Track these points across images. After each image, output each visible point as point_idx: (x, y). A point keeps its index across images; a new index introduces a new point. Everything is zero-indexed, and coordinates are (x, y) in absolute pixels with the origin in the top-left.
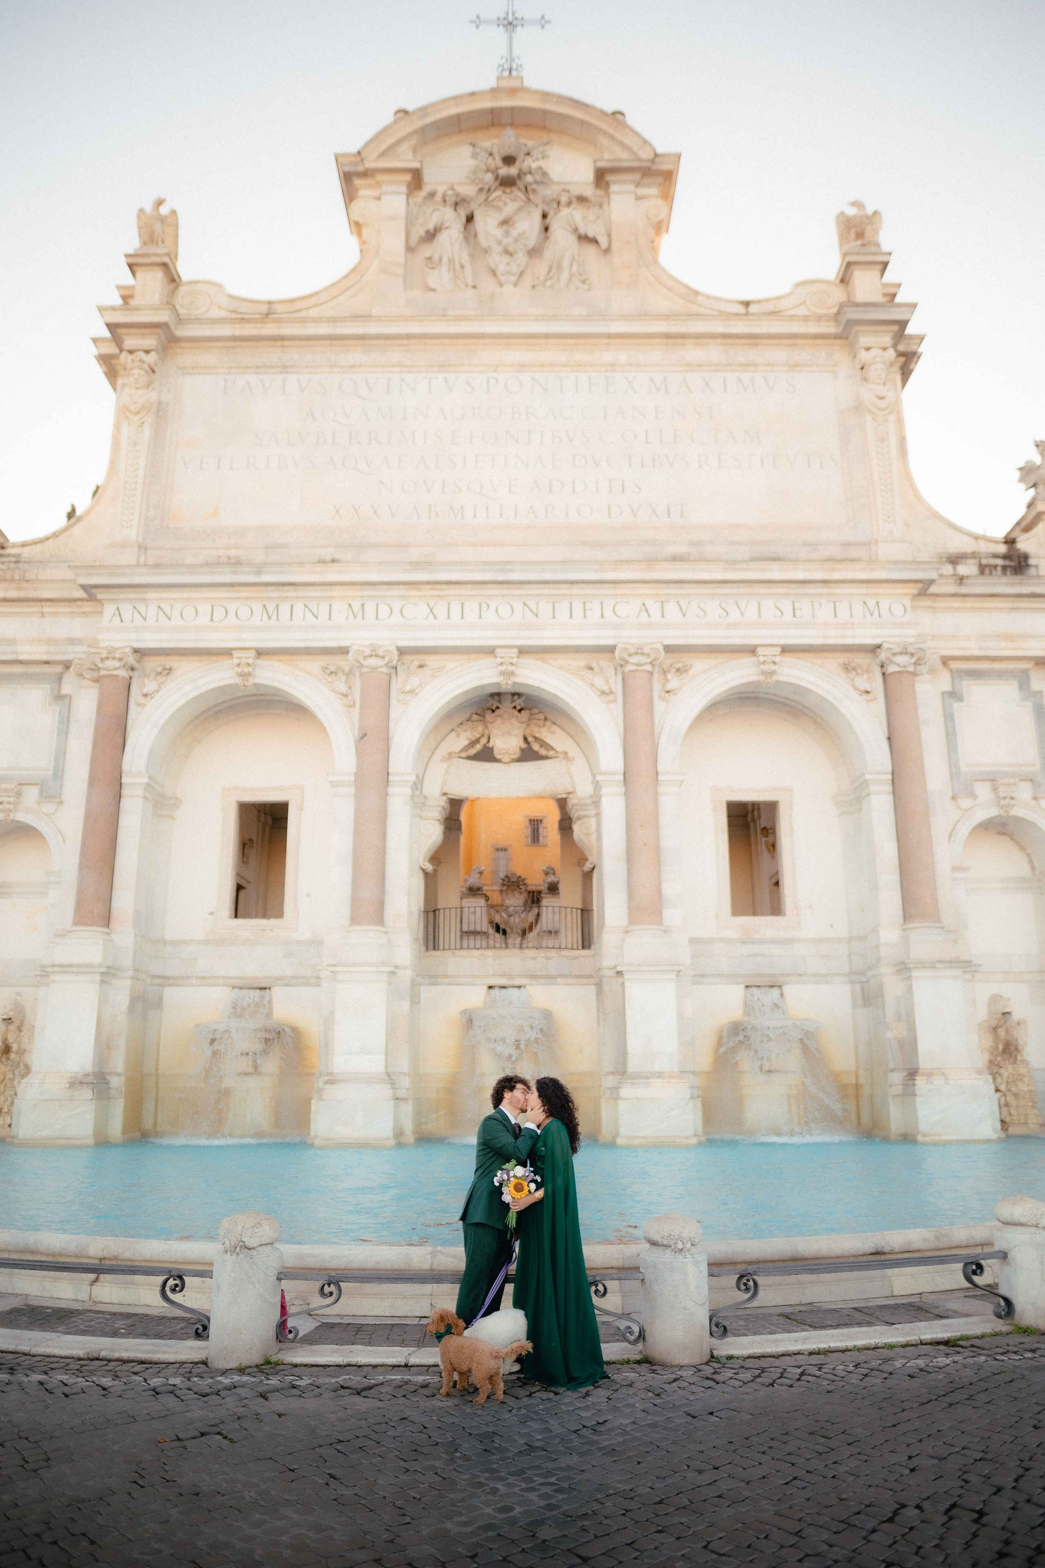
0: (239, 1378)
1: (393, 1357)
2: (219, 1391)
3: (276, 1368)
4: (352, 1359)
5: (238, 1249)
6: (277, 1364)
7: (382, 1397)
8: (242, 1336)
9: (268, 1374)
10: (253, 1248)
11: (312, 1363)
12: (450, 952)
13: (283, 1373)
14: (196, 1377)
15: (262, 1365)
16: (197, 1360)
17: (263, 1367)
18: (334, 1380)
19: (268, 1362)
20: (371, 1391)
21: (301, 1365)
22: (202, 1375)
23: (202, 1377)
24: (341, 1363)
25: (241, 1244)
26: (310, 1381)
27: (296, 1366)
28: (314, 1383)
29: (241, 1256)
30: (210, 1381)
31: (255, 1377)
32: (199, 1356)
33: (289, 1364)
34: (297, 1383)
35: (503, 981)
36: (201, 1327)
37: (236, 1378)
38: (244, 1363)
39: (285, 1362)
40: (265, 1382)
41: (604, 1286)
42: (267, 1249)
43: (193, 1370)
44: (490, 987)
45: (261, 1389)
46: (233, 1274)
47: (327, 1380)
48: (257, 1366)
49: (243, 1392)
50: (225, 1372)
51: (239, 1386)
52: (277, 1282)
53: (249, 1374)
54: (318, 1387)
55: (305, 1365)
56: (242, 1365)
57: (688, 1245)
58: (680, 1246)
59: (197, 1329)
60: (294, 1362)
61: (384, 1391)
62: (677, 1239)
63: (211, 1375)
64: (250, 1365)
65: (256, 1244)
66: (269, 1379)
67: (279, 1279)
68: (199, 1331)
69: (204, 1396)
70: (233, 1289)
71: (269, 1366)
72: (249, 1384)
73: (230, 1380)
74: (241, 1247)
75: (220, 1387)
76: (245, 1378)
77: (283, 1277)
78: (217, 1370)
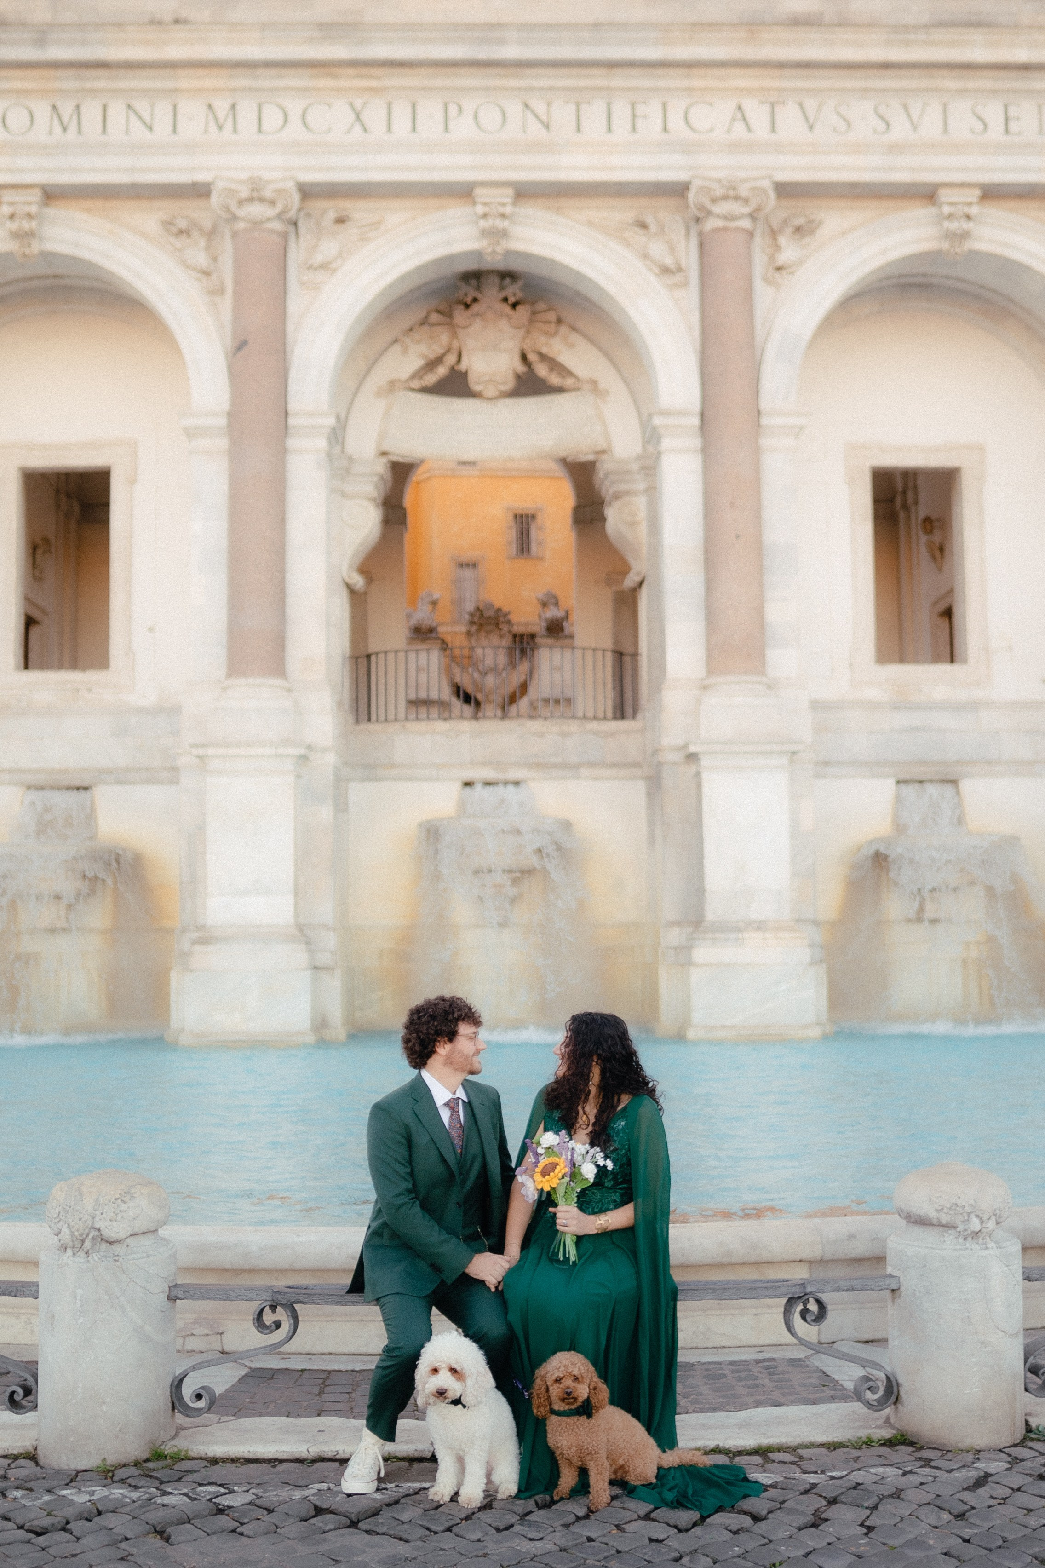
0: (105, 1492)
1: (405, 1442)
2: (68, 1523)
3: (176, 1467)
4: (326, 1448)
5: (88, 1244)
6: (177, 1458)
7: (402, 1530)
8: (105, 1408)
9: (162, 1483)
10: (118, 1241)
11: (247, 1455)
12: (397, 725)
13: (190, 1477)
14: (17, 1488)
15: (147, 1460)
16: (15, 1452)
17: (151, 1465)
18: (298, 1494)
19: (159, 1456)
20: (380, 1519)
21: (225, 1460)
22: (28, 1485)
23: (31, 1490)
24: (305, 1455)
25: (93, 1233)
26: (249, 1497)
27: (214, 1461)
28: (258, 1502)
29: (95, 1256)
30: (47, 1498)
31: (136, 1487)
32: (18, 1444)
33: (201, 1459)
34: (226, 1501)
35: (490, 774)
36: (20, 1391)
37: (100, 1492)
38: (112, 1459)
39: (192, 1454)
40: (159, 1500)
41: (819, 1302)
42: (145, 1242)
43: (10, 1472)
44: (467, 784)
45: (156, 1516)
46: (80, 1292)
47: (284, 1494)
48: (137, 1464)
49: (118, 1523)
50: (74, 1478)
51: (108, 1511)
52: (168, 1304)
53: (123, 1481)
54: (270, 1511)
55: (233, 1461)
56: (109, 1462)
57: (991, 1225)
58: (975, 1225)
59: (13, 1393)
60: (211, 1454)
61: (405, 1517)
62: (969, 1214)
63: (48, 1484)
64: (124, 1461)
65: (122, 1235)
66: (165, 1493)
67: (172, 1299)
68: (17, 1398)
69: (39, 1534)
70: (81, 1320)
71: (160, 1464)
72: (126, 1505)
73: (87, 1497)
74: (93, 1239)
75: (68, 1512)
76: (118, 1492)
77: (180, 1294)
78: (58, 1472)
